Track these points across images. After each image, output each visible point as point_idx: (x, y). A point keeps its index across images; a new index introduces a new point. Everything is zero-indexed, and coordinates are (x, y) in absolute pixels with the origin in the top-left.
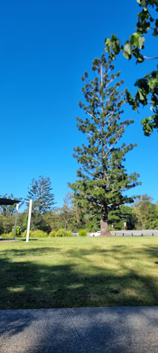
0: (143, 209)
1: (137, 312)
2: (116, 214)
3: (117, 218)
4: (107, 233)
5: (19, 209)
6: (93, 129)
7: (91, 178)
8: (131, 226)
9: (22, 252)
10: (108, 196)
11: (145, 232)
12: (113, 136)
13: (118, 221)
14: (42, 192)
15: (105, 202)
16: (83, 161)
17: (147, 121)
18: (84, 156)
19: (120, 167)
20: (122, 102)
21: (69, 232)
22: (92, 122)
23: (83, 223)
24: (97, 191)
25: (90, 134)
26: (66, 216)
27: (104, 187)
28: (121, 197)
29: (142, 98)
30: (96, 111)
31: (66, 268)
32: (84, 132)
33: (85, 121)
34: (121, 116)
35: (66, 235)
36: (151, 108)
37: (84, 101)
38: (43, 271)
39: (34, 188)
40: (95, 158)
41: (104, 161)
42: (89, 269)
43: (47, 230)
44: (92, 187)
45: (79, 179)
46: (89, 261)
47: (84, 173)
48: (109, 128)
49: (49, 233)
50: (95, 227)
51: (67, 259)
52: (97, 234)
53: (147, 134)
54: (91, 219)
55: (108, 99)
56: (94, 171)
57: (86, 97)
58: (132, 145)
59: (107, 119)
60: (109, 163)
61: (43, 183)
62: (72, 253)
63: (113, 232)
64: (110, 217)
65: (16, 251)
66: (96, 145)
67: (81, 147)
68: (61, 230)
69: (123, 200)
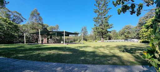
0: (114, 34)
1: (117, 67)
2: (105, 36)
3: (106, 37)
4: (103, 41)
5: (79, 35)
6: (99, 12)
7: (98, 26)
8: (110, 39)
9: (82, 47)
10: (103, 31)
11: (114, 40)
12: (105, 13)
13: (106, 38)
14: (85, 30)
15: (102, 33)
16: (96, 21)
17: (119, 10)
18: (96, 20)
19: (107, 22)
20: (108, 2)
21: (92, 41)
22: (98, 10)
23: (96, 38)
24: (100, 30)
25: (98, 13)
26: (91, 36)
27: (102, 29)
28: (107, 31)
29: (119, 3)
30: (99, 6)
31: (94, 52)
32: (96, 13)
33: (96, 10)
34: (107, 7)
35: (91, 42)
36: (121, 5)
37: (96, 4)
38: (88, 53)
39: (82, 29)
40: (100, 20)
41: (102, 21)
42: (100, 53)
43: (86, 40)
44: (98, 29)
45: (95, 27)
46: (100, 50)
47: (96, 25)
48: (103, 11)
49: (87, 41)
50: (99, 39)
51: (94, 49)
52: (100, 41)
53: (119, 14)
54: (98, 37)
55: (103, 2)
56: (99, 24)
57: (96, 2)
58: (111, 16)
59: (103, 8)
60: (104, 21)
61: (85, 28)
62: (94, 47)
63: (105, 41)
64: (104, 37)
65: (80, 47)
66: (100, 16)
67: (95, 18)
68: (90, 40)
69: (108, 32)
